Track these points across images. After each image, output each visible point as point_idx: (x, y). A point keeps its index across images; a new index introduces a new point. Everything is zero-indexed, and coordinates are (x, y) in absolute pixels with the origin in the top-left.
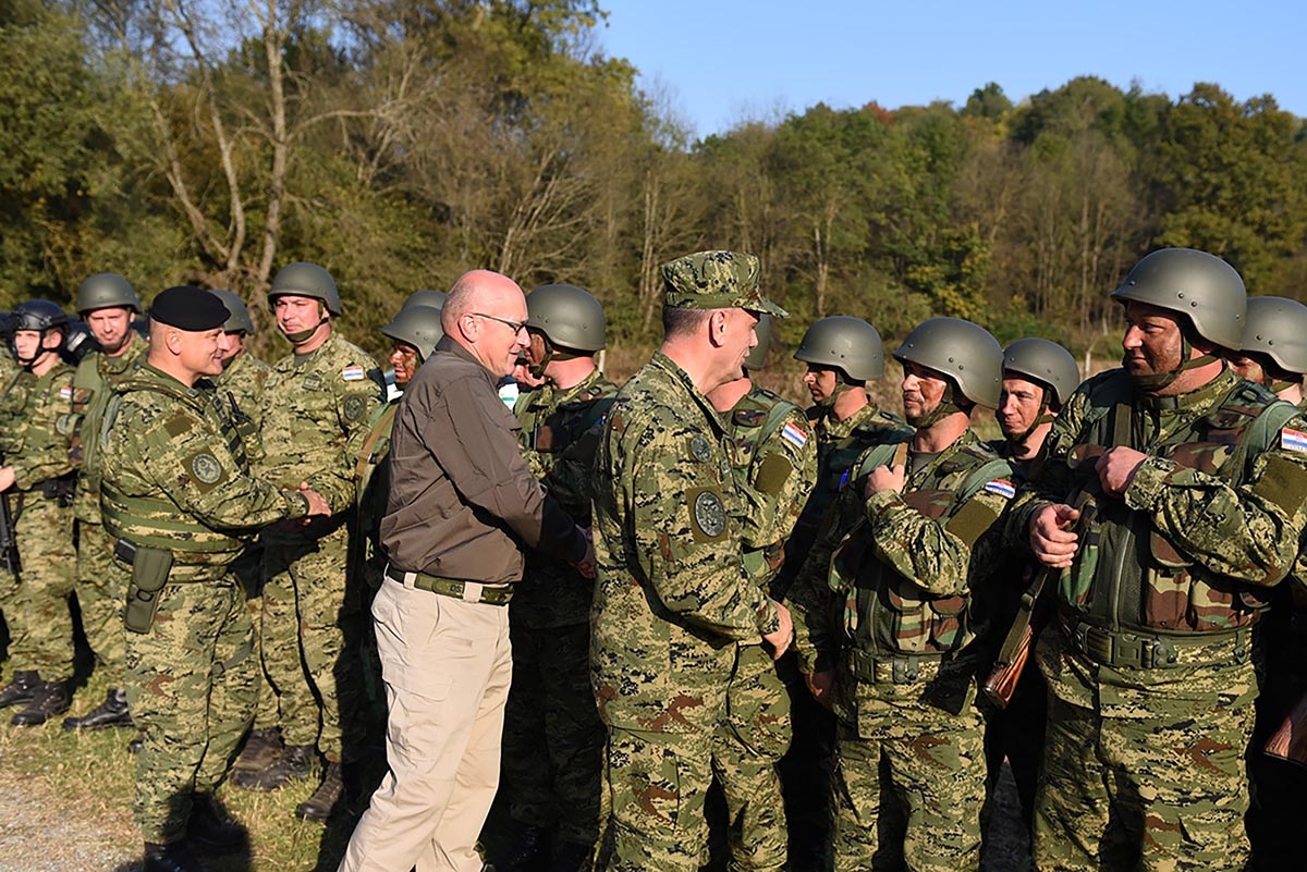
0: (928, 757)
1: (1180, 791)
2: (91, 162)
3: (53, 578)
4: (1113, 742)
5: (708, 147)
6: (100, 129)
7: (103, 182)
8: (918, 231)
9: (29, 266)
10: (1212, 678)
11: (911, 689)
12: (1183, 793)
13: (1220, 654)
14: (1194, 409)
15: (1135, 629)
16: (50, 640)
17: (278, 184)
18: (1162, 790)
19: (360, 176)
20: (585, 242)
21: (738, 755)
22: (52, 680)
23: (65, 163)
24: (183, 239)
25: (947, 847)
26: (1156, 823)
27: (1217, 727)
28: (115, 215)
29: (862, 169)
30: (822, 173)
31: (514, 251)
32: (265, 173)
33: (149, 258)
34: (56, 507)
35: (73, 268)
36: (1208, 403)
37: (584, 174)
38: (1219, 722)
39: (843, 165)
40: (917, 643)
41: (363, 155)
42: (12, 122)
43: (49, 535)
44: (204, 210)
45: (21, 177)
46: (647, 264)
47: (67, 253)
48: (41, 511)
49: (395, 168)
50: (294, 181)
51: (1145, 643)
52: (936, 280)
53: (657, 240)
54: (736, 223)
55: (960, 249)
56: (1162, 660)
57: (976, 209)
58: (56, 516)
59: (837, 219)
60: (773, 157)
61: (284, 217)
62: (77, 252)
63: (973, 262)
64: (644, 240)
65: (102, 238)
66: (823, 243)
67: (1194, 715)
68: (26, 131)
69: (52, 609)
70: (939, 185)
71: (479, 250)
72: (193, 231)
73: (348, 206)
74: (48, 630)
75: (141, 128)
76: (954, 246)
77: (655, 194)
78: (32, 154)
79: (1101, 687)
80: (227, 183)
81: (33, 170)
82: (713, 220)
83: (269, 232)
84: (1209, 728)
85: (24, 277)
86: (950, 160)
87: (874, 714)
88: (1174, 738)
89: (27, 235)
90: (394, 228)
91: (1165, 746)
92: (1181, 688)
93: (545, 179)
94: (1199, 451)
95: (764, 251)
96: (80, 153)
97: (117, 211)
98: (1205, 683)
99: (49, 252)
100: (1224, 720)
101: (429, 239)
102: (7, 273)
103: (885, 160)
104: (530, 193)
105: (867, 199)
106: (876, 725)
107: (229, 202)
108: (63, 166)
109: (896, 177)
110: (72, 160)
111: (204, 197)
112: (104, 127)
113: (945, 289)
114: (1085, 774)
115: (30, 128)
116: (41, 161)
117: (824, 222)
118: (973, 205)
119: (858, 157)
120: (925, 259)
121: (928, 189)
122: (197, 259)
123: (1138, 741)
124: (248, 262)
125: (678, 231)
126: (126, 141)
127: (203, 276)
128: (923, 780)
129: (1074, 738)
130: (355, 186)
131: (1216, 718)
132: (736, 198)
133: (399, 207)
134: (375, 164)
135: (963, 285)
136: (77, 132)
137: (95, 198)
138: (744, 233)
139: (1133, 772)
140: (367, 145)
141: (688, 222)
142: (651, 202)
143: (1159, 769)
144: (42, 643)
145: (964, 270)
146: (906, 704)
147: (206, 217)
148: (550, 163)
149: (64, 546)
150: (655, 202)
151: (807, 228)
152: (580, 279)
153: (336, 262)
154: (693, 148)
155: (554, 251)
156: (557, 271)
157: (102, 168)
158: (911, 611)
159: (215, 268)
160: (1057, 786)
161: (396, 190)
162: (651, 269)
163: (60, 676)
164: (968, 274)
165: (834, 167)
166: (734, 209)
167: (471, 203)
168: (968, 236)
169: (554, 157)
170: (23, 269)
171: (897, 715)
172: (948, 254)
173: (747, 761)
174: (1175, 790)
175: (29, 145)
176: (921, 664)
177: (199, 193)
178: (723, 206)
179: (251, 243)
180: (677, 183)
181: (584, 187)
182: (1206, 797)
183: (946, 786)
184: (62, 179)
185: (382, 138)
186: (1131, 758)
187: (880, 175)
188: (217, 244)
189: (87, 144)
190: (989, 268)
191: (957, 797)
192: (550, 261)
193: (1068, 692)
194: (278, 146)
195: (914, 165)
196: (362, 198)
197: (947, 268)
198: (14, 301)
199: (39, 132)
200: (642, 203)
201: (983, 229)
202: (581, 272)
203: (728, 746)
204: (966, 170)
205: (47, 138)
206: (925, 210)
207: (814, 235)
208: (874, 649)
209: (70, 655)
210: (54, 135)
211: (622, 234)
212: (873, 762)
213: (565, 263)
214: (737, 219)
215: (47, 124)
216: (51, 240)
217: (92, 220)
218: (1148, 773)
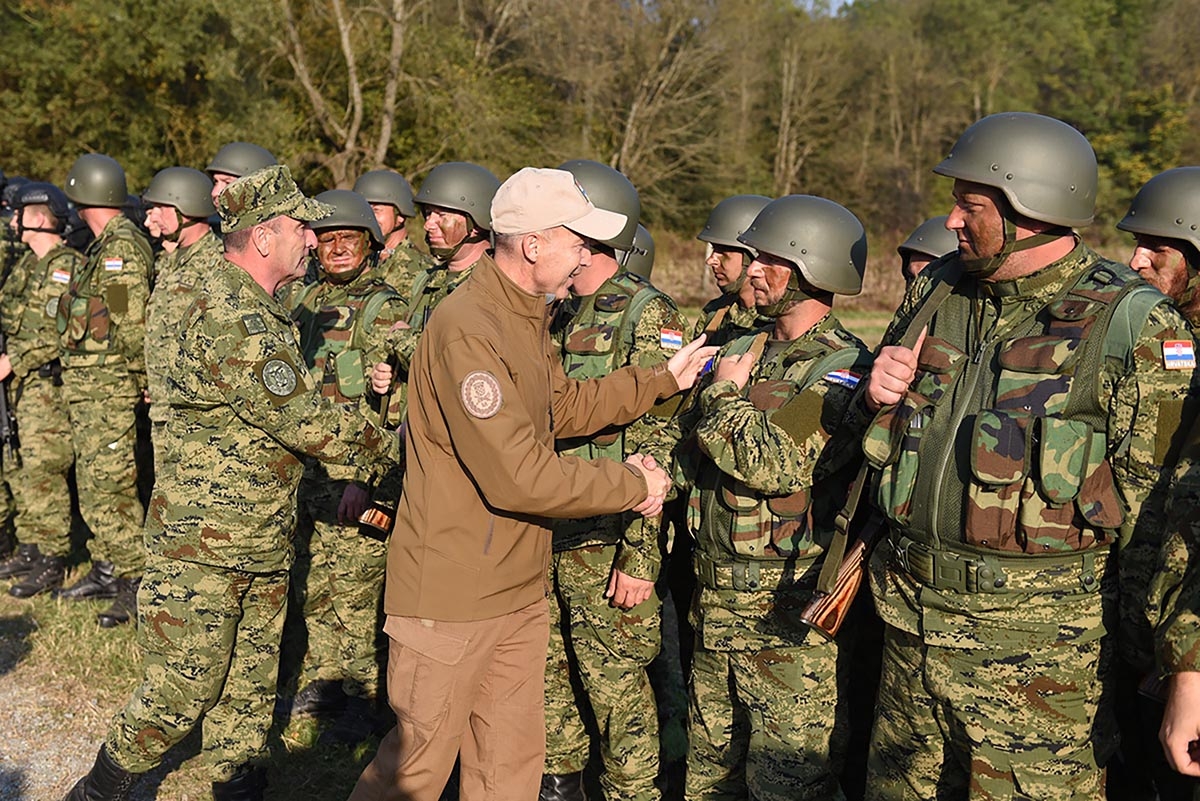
0: (770, 675)
1: (1012, 735)
2: (209, 46)
3: (48, 455)
4: (938, 673)
5: (857, 9)
6: (217, 14)
7: (221, 66)
8: (1100, 94)
9: (152, 150)
10: (1052, 607)
11: (754, 597)
12: (1015, 737)
13: (1061, 579)
14: (1039, 295)
15: (957, 547)
16: (47, 515)
17: (395, 63)
18: (990, 732)
19: (477, 53)
20: (714, 117)
21: (601, 658)
22: (49, 554)
23: (185, 47)
24: (303, 121)
25: (786, 775)
26: (985, 769)
27: (1057, 664)
28: (232, 99)
29: (1031, 27)
30: (984, 33)
31: (638, 128)
32: (382, 53)
33: (263, 140)
34: (51, 386)
35: (192, 151)
36: (1055, 287)
37: (716, 44)
38: (1059, 658)
39: (1008, 24)
40: (756, 547)
41: (481, 32)
42: (136, 10)
43: (44, 413)
44: (325, 92)
45: (143, 62)
46: (783, 138)
47: (187, 137)
48: (37, 389)
49: (513, 44)
50: (409, 61)
51: (968, 564)
52: (1119, 149)
53: (795, 113)
54: (885, 91)
55: (1148, 114)
56: (987, 584)
57: (1172, 67)
58: (51, 395)
59: (1001, 84)
60: (929, 17)
61: (400, 98)
62: (196, 136)
63: (1164, 129)
64: (780, 113)
65: (219, 122)
66: (983, 112)
67: (1030, 648)
68: (149, 18)
69: (48, 485)
70: (1125, 41)
71: (601, 128)
72: (314, 113)
73: (464, 84)
74: (45, 505)
75: (256, 11)
76: (1142, 110)
77: (794, 63)
78: (154, 40)
79: (926, 611)
80: (345, 64)
81: (156, 56)
82: (858, 90)
83: (386, 112)
84: (1047, 665)
85: (147, 161)
86: (1139, 12)
87: (718, 624)
88: (1005, 674)
89: (150, 120)
90: (511, 106)
91: (995, 682)
92: (1014, 616)
93: (673, 50)
94: (1039, 346)
95: (916, 122)
96: (199, 38)
97: (234, 94)
98: (1044, 612)
99: (170, 136)
100: (1065, 657)
101: (545, 118)
102: (132, 156)
103: (1059, 15)
104: (655, 67)
105: (1037, 61)
106: (719, 636)
107: (347, 84)
108: (182, 51)
109: (1072, 35)
110: (191, 45)
111: (324, 80)
112: (221, 12)
113: (1129, 159)
114: (913, 707)
115: (153, 14)
116: (161, 46)
117: (985, 88)
118: (1167, 63)
119: (1028, 12)
120: (1106, 125)
121: (1112, 46)
122: (317, 141)
123: (966, 674)
124: (365, 143)
125: (818, 102)
126: (242, 24)
127: (322, 158)
128: (763, 700)
129: (904, 665)
130: (472, 64)
131: (1056, 654)
132: (884, 64)
133: (517, 84)
134: (492, 40)
135: (1152, 155)
136: (195, 16)
137: (212, 82)
138: (893, 102)
139: (958, 709)
140: (486, 22)
141: (829, 91)
142: (789, 72)
143: (988, 707)
144: (39, 518)
145: (1153, 138)
146: (747, 614)
147: (327, 98)
148: (678, 33)
149: (60, 423)
150: (794, 71)
151: (965, 94)
152: (709, 156)
153: (449, 141)
154: (840, 11)
155: (680, 126)
156: (683, 148)
157: (219, 52)
158: (748, 512)
159: (334, 150)
160: (889, 718)
161: (515, 67)
162: (788, 144)
163: (56, 550)
164: (1158, 143)
165: (998, 26)
166: (882, 77)
167: (595, 79)
168: (1158, 98)
169: (682, 27)
170: (146, 153)
171: (740, 625)
172: (1133, 120)
173: (610, 665)
174: (1007, 733)
175: (152, 30)
176: (763, 571)
177: (319, 75)
178: (869, 73)
179: (369, 124)
180: (820, 49)
181: (714, 58)
182: (1043, 745)
183: (786, 708)
184: (182, 63)
185: (501, 13)
186: (957, 693)
187: (1052, 32)
188: (336, 126)
189: (205, 28)
190: (1185, 134)
191: (798, 721)
192: (677, 138)
193: (893, 615)
194: (395, 25)
195: (1095, 19)
196: (478, 75)
197: (1132, 136)
198: (138, 185)
199: (160, 18)
200: (780, 74)
201: (1179, 90)
202: (709, 149)
203: (591, 648)
204: (1161, 23)
205: (168, 24)
206: (1107, 70)
207: (972, 102)
208: (715, 552)
209: (65, 530)
210: (174, 20)
211: (756, 107)
212: (723, 675)
213: (691, 139)
214: (885, 87)
215: (168, 11)
216: (173, 124)
217: (211, 103)
218: (976, 711)
